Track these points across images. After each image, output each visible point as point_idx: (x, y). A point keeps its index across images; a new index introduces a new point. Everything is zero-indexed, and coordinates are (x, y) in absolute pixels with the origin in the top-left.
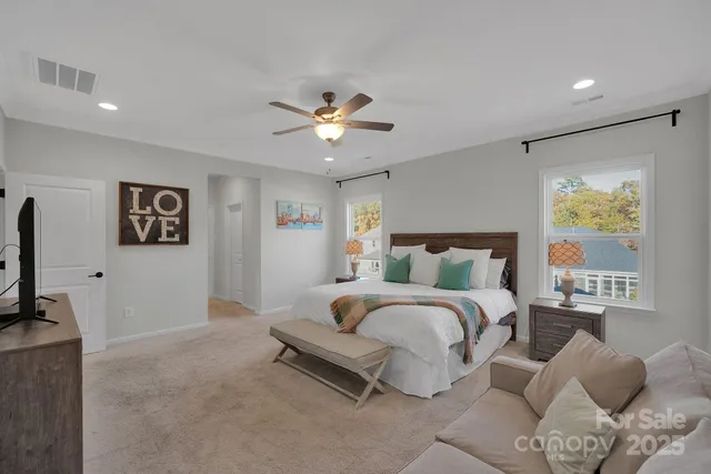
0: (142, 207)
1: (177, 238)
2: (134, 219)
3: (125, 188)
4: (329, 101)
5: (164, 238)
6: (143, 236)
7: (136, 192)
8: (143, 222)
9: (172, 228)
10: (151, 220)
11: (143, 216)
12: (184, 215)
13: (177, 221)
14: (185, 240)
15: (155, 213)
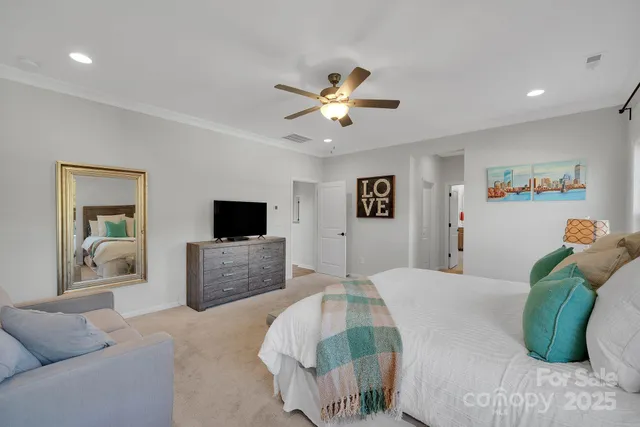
0: (368, 193)
1: (387, 214)
2: (364, 201)
3: (360, 181)
5: (379, 213)
6: (368, 212)
7: (365, 182)
8: (368, 203)
9: (384, 206)
10: (372, 201)
11: (368, 199)
12: (391, 196)
13: (387, 200)
14: (391, 215)
15: (375, 196)
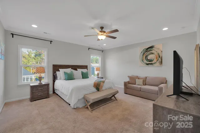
4: (102, 29)
